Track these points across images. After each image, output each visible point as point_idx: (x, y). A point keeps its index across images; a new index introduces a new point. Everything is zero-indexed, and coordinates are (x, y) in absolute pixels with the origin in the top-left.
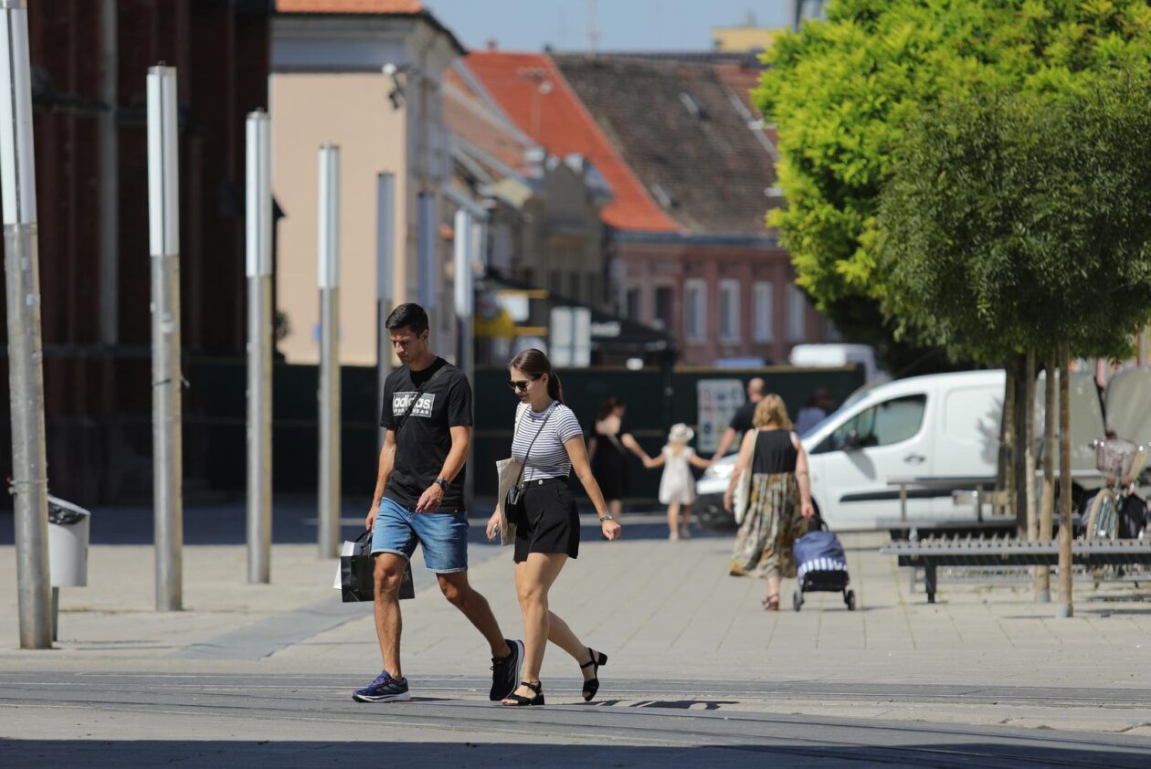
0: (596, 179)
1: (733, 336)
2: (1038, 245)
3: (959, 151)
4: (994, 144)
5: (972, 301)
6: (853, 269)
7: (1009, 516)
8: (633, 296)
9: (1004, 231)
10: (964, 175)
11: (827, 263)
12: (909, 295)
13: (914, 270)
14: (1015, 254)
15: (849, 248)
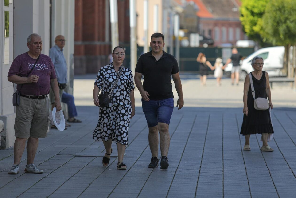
0: (197, 7)
1: (225, 39)
2: (291, 25)
3: (278, 8)
4: (284, 7)
5: (279, 35)
6: (256, 28)
7: (285, 74)
8: (204, 31)
9: (285, 22)
10: (278, 12)
11: (251, 27)
12: (267, 34)
13: (269, 29)
14: (288, 27)
15: (255, 24)
